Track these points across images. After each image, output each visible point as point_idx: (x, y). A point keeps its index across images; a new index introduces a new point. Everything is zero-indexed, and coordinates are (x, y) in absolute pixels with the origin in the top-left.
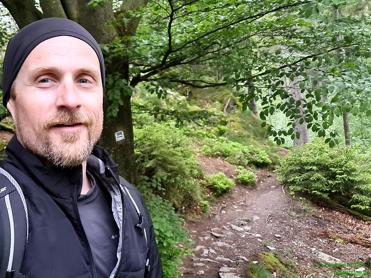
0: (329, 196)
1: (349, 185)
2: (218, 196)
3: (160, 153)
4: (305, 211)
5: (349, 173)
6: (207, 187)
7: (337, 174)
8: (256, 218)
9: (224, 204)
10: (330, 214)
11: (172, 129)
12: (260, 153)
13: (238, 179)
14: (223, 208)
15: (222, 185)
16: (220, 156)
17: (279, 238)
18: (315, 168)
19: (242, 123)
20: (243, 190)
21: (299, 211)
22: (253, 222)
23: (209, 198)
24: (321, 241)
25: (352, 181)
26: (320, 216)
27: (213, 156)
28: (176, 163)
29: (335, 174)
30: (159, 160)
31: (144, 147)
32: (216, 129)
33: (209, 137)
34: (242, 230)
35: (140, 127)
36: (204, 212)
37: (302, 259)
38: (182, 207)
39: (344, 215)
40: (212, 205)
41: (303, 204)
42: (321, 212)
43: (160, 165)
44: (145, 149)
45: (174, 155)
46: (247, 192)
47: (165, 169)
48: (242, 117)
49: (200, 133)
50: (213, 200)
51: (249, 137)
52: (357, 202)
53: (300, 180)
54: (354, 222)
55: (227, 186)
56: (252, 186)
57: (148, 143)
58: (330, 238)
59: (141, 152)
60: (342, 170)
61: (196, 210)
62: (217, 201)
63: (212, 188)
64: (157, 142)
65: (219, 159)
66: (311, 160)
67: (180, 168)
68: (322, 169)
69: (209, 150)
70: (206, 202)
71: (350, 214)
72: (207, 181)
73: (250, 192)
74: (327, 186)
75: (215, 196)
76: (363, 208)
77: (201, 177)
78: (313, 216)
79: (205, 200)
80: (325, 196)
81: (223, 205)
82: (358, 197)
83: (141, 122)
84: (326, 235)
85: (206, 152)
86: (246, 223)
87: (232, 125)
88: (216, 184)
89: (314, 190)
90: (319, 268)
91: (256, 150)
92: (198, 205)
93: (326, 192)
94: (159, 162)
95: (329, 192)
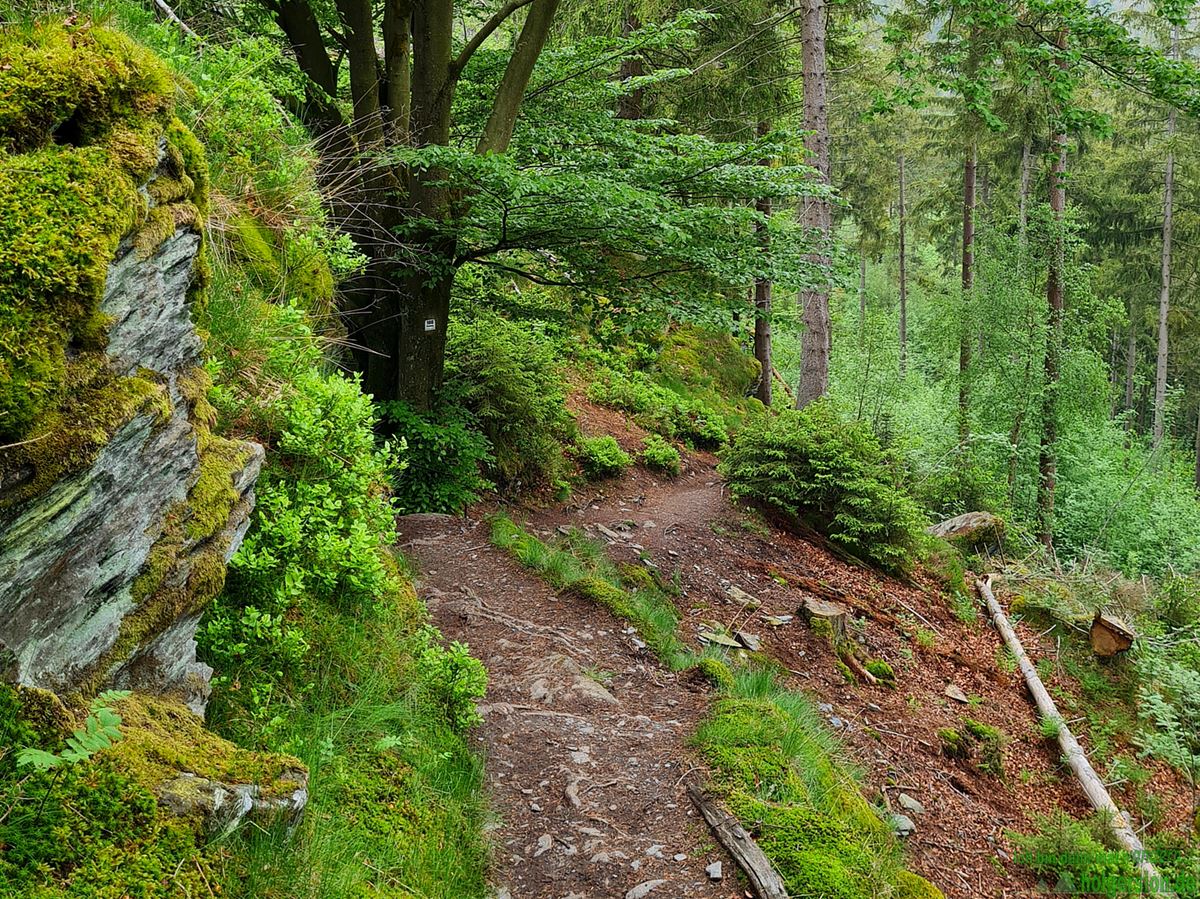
0: (797, 511)
1: (835, 497)
2: (592, 479)
3: (495, 374)
4: (746, 529)
5: (837, 471)
6: (578, 460)
7: (817, 471)
8: (650, 524)
9: (601, 494)
10: (793, 543)
11: (537, 338)
12: (711, 418)
13: (643, 458)
14: (596, 501)
15: (605, 459)
16: (622, 408)
17: (673, 555)
18: (781, 454)
19: (700, 351)
20: (648, 478)
21: (735, 527)
22: (642, 530)
23: (574, 478)
24: (749, 576)
25: (841, 489)
26: (772, 544)
27: (608, 406)
28: (522, 400)
29: (816, 471)
30: (491, 388)
31: (466, 360)
32: (632, 353)
33: (612, 368)
34: (617, 536)
35: (468, 319)
36: (557, 500)
37: (697, 590)
38: (516, 481)
39: (816, 549)
40: (575, 492)
41: (747, 519)
42: (776, 539)
43: (491, 397)
44: (468, 363)
45: (522, 383)
46: (654, 484)
47: (498, 406)
48: (705, 339)
49: (597, 356)
50: (582, 484)
51: (705, 384)
52: (842, 528)
53: (753, 475)
54: (827, 563)
55: (615, 463)
56: (668, 475)
57: (476, 352)
58: (766, 574)
59: (460, 367)
60: (828, 466)
61: (543, 493)
62: (590, 486)
63: (586, 462)
64: (492, 353)
65: (619, 415)
66: (780, 439)
67: (527, 409)
68: (795, 459)
69: (603, 392)
70: (564, 484)
71: (827, 549)
72: (579, 449)
73: (660, 485)
74: (799, 491)
75: (587, 477)
76: (847, 539)
77: (570, 440)
78: (759, 541)
79: (564, 478)
80: (792, 510)
81: (598, 495)
82: (844, 519)
83: (472, 312)
84: (761, 569)
85: (597, 397)
86: (628, 528)
87: (678, 353)
88: (593, 456)
89: (774, 496)
90: (720, 605)
91: (703, 410)
92: (549, 485)
93: (794, 503)
94: (489, 391)
95: (799, 503)
